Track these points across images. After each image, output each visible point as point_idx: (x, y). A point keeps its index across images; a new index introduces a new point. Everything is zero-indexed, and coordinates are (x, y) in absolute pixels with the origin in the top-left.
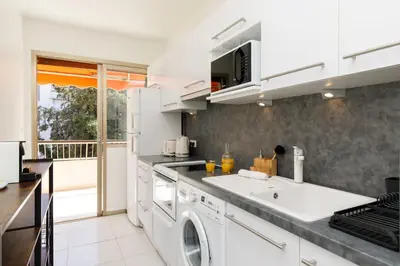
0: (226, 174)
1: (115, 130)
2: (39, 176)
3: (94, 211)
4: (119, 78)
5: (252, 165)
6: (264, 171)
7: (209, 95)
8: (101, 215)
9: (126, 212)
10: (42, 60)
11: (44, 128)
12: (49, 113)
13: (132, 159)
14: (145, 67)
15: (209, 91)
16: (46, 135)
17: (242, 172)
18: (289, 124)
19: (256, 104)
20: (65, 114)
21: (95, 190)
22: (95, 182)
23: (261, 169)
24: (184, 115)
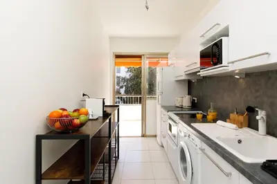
0: (210, 122)
1: (151, 90)
2: (110, 114)
3: (140, 134)
4: (155, 60)
5: (229, 118)
6: (236, 124)
7: (199, 72)
8: (143, 136)
9: (156, 136)
10: (118, 57)
11: (122, 87)
12: (124, 79)
13: (159, 107)
14: (167, 54)
15: (199, 69)
16: (122, 91)
17: (219, 122)
18: (257, 91)
19: (233, 77)
20: (131, 79)
21: (141, 122)
22: (141, 118)
23: (234, 122)
24: (189, 82)
